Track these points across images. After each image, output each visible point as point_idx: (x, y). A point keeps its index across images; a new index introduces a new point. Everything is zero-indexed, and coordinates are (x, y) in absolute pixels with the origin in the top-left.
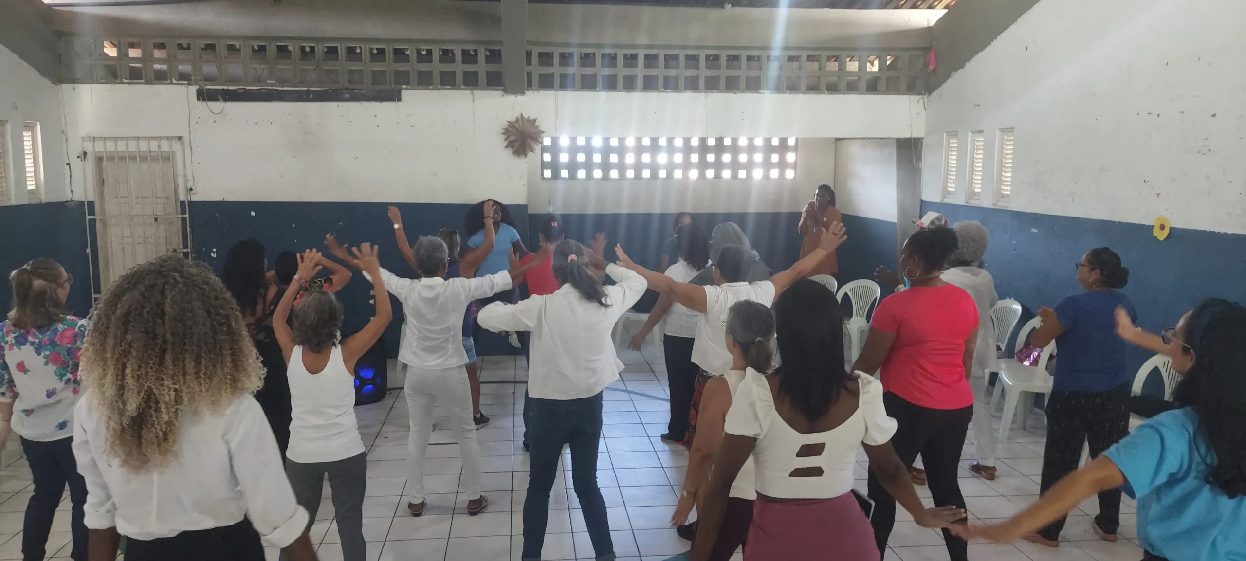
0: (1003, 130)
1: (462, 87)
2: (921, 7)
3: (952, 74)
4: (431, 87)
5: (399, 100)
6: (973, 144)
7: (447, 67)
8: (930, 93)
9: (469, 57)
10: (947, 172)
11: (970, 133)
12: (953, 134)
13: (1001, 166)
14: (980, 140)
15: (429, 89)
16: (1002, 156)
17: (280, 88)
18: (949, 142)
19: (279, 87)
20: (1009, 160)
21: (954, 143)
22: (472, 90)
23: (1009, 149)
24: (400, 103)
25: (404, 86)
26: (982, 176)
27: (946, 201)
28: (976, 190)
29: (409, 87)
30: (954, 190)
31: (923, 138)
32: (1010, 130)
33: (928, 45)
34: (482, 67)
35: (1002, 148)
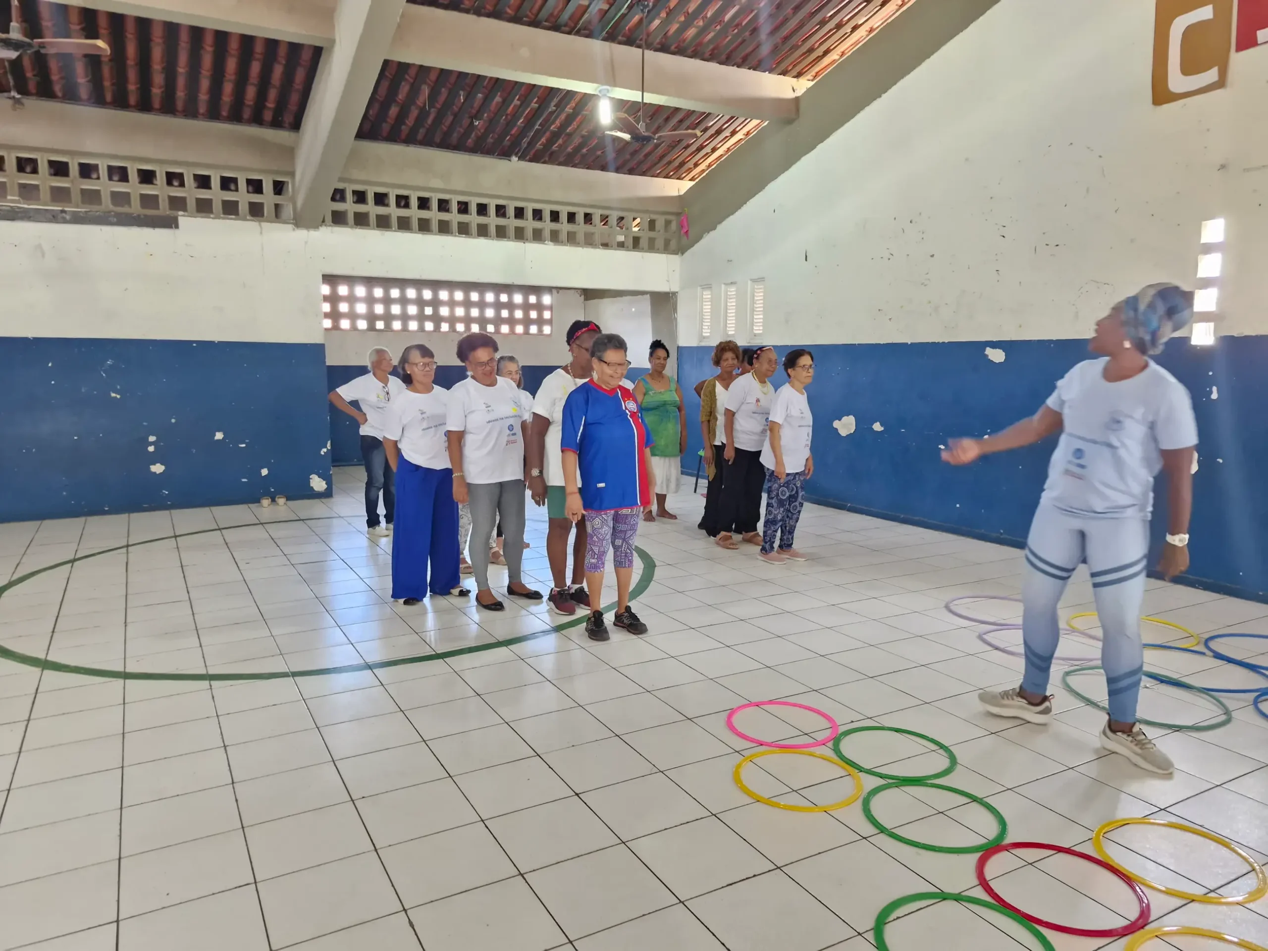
0: (754, 281)
1: (248, 218)
2: (673, 177)
3: (704, 235)
4: (212, 216)
5: (177, 227)
6: (726, 295)
7: (229, 196)
8: (683, 254)
9: (256, 186)
10: (702, 321)
11: (723, 286)
12: (708, 287)
13: (753, 310)
14: (732, 290)
15: (210, 218)
16: (753, 302)
17: (26, 206)
18: (703, 294)
19: (24, 204)
20: (759, 305)
21: (707, 295)
22: (260, 221)
23: (759, 296)
24: (177, 231)
25: (181, 213)
26: (735, 320)
27: (703, 344)
28: (730, 333)
29: (186, 214)
30: (708, 334)
31: (677, 292)
32: (760, 280)
33: (680, 211)
34: (268, 198)
35: (754, 296)
